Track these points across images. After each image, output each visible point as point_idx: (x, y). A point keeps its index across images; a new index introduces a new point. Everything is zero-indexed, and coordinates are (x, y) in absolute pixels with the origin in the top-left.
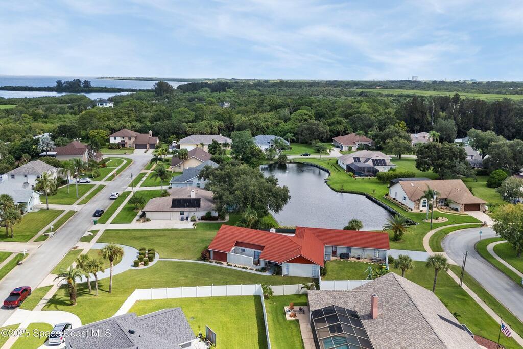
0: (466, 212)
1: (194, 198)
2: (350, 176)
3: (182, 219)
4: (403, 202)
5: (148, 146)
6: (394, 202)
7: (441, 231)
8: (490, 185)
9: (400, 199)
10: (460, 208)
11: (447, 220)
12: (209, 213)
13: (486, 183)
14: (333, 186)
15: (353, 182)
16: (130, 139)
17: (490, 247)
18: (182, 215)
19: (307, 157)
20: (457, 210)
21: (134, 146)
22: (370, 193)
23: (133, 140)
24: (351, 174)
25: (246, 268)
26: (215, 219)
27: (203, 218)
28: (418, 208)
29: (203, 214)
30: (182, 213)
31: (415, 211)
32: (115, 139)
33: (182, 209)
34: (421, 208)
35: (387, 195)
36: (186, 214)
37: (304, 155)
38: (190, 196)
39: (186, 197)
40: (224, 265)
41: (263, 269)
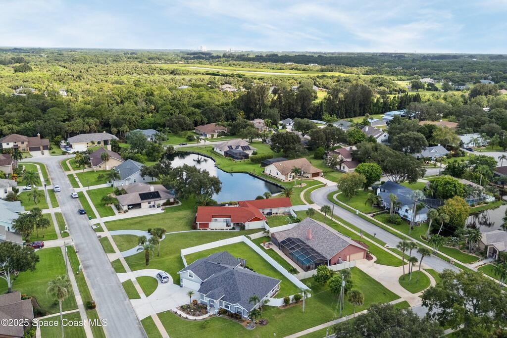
0: (313, 178)
1: (153, 191)
2: (230, 160)
3: (150, 207)
4: (277, 176)
5: (41, 148)
6: (270, 176)
7: (306, 191)
8: (316, 158)
9: (274, 174)
10: (310, 176)
11: (306, 185)
12: (168, 200)
13: (313, 156)
14: (224, 169)
15: (235, 165)
16: (23, 143)
17: (335, 197)
18: (149, 205)
19: (184, 146)
20: (308, 177)
21: (28, 149)
22: (251, 172)
23: (26, 143)
24: (231, 158)
25: (223, 230)
26: (172, 203)
27: (164, 204)
28: (287, 179)
29: (165, 201)
30: (149, 203)
31: (286, 181)
32: (8, 144)
33: (149, 200)
34: (289, 179)
35: (263, 172)
36: (152, 203)
37: (183, 145)
38: (150, 190)
39: (148, 192)
40: (208, 230)
41: (233, 228)
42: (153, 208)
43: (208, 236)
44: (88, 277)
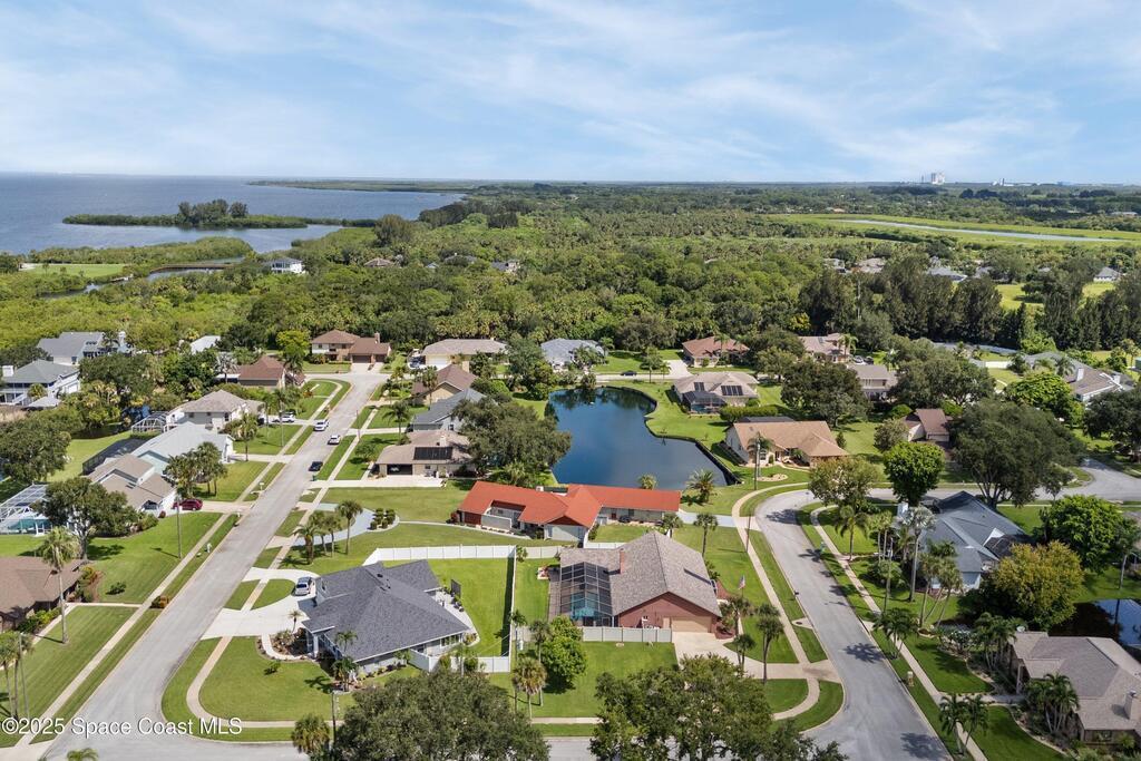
1: (444, 446)
2: (684, 412)
5: (373, 357)
6: (727, 452)
9: (736, 449)
10: (811, 461)
12: (462, 466)
14: (653, 427)
15: (685, 422)
16: (344, 347)
18: (428, 470)
20: (808, 465)
21: (352, 358)
22: (699, 439)
23: (349, 348)
24: (686, 408)
25: (503, 532)
27: (455, 474)
29: (456, 467)
30: (428, 467)
31: (750, 465)
32: (320, 346)
33: (428, 462)
35: (723, 442)
36: (433, 468)
37: (626, 374)
38: (438, 444)
39: (435, 446)
40: (478, 527)
41: (523, 533)
42: (431, 477)
44: (208, 564)
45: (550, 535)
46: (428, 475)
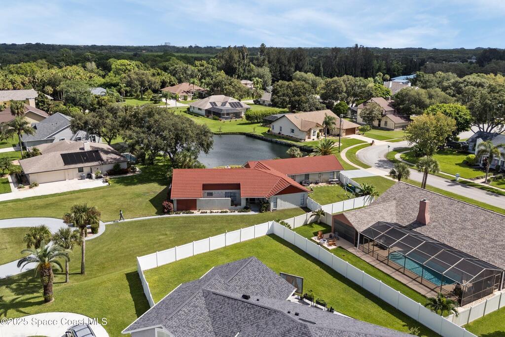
0: (349, 136)
1: (90, 150)
6: (279, 136)
7: (348, 151)
9: (286, 133)
10: (343, 133)
12: (117, 165)
15: (223, 125)
18: (81, 173)
22: (250, 132)
24: (217, 117)
27: (109, 173)
29: (109, 167)
30: (81, 170)
31: (308, 141)
33: (80, 166)
34: (312, 137)
35: (269, 131)
36: (86, 171)
38: (83, 149)
39: (78, 151)
40: (196, 213)
41: (246, 209)
42: (88, 179)
43: (197, 225)
45: (276, 206)
46: (82, 178)
